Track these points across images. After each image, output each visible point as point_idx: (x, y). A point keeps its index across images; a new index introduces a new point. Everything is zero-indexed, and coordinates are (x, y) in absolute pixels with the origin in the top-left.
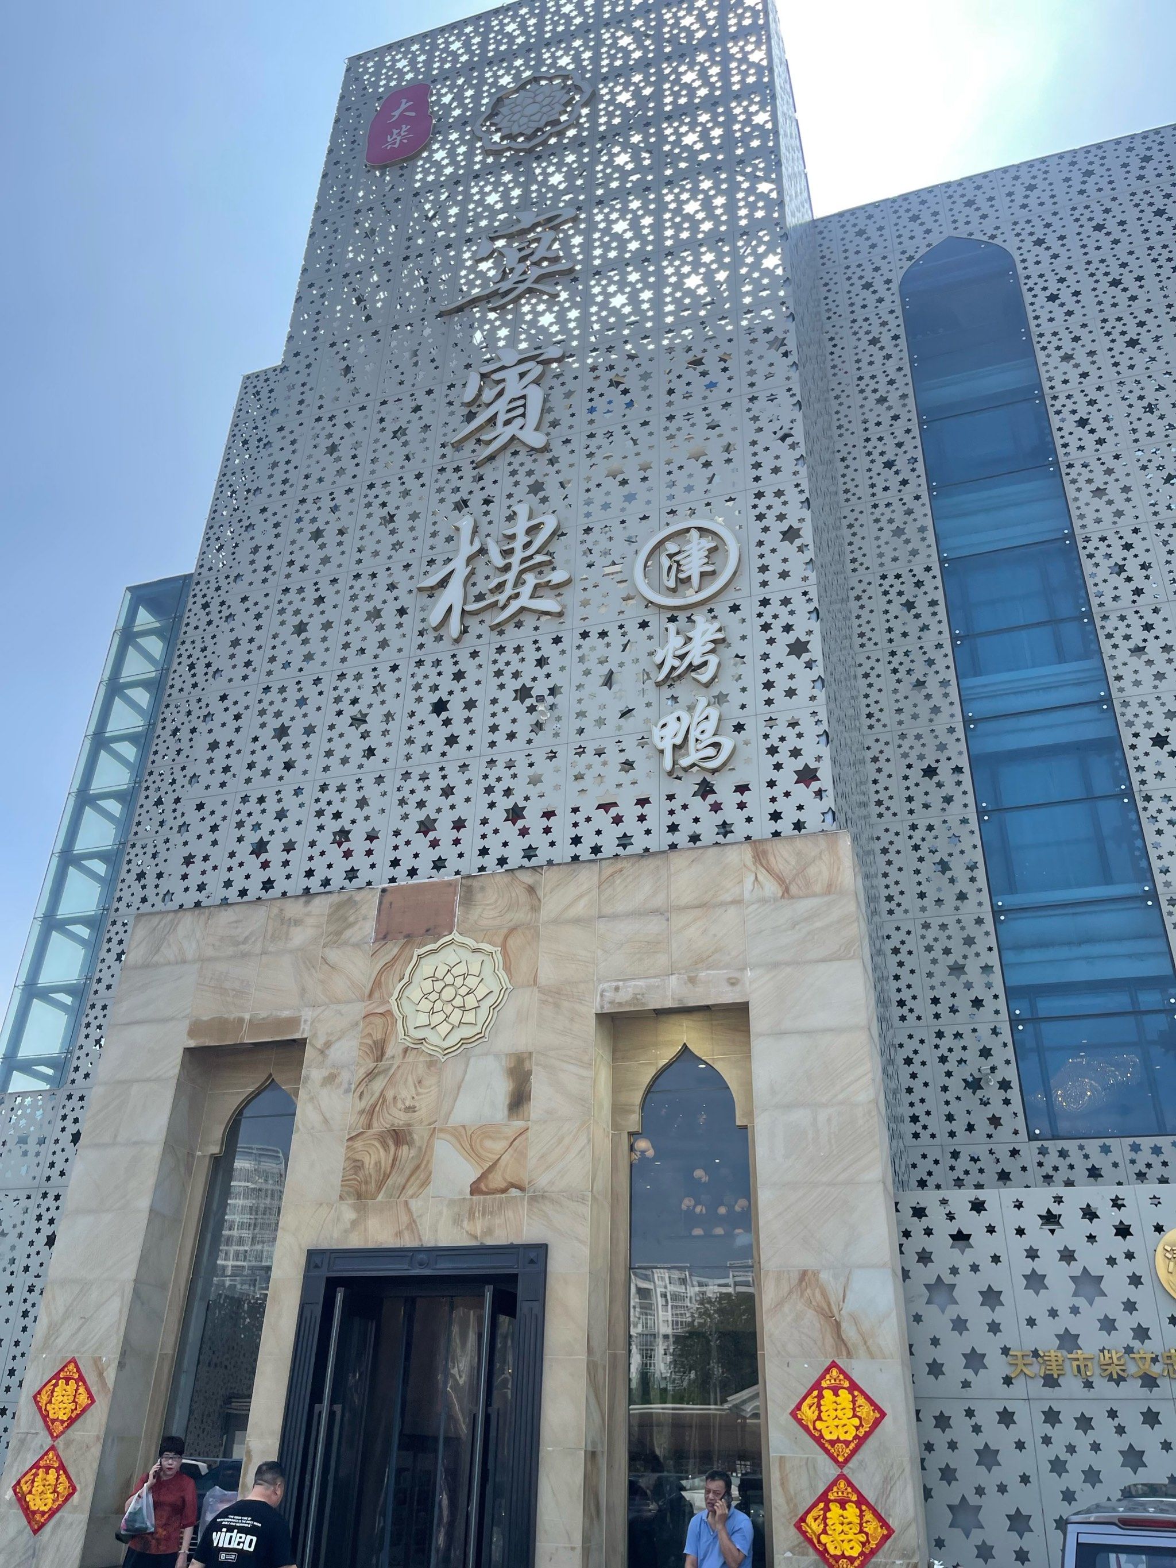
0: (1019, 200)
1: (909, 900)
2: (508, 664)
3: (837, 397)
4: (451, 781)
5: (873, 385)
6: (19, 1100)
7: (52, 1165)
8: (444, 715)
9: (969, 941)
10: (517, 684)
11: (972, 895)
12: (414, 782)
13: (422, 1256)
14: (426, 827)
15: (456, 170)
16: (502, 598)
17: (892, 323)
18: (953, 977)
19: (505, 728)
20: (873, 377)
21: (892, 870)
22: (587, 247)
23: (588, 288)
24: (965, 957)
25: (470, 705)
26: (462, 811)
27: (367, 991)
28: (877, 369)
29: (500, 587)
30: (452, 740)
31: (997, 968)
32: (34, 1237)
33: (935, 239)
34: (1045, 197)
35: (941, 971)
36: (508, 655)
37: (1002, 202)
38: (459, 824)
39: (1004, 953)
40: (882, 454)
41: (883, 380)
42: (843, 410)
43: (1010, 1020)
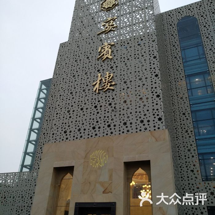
0: (198, 8)
1: (180, 138)
2: (107, 99)
3: (166, 45)
4: (98, 120)
5: (172, 43)
6: (25, 173)
7: (31, 185)
8: (96, 108)
9: (191, 145)
10: (109, 103)
11: (192, 136)
12: (91, 120)
13: (95, 204)
14: (94, 128)
15: (97, 10)
16: (105, 87)
17: (175, 32)
18: (188, 152)
19: (107, 110)
20: (172, 42)
21: (177, 132)
22: (120, 24)
23: (120, 31)
24: (191, 148)
25: (101, 106)
26: (100, 125)
27: (84, 158)
28: (173, 40)
29: (105, 85)
30: (98, 113)
31: (196, 150)
32: (28, 197)
33: (183, 16)
34: (203, 8)
35: (186, 151)
36: (107, 97)
37: (195, 9)
38: (99, 128)
39: (198, 147)
40: (174, 56)
41: (174, 42)
42: (167, 48)
43: (199, 160)
